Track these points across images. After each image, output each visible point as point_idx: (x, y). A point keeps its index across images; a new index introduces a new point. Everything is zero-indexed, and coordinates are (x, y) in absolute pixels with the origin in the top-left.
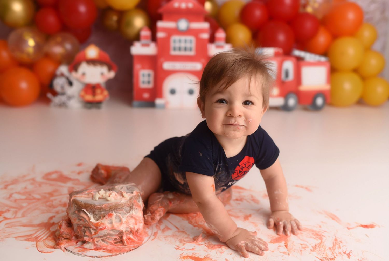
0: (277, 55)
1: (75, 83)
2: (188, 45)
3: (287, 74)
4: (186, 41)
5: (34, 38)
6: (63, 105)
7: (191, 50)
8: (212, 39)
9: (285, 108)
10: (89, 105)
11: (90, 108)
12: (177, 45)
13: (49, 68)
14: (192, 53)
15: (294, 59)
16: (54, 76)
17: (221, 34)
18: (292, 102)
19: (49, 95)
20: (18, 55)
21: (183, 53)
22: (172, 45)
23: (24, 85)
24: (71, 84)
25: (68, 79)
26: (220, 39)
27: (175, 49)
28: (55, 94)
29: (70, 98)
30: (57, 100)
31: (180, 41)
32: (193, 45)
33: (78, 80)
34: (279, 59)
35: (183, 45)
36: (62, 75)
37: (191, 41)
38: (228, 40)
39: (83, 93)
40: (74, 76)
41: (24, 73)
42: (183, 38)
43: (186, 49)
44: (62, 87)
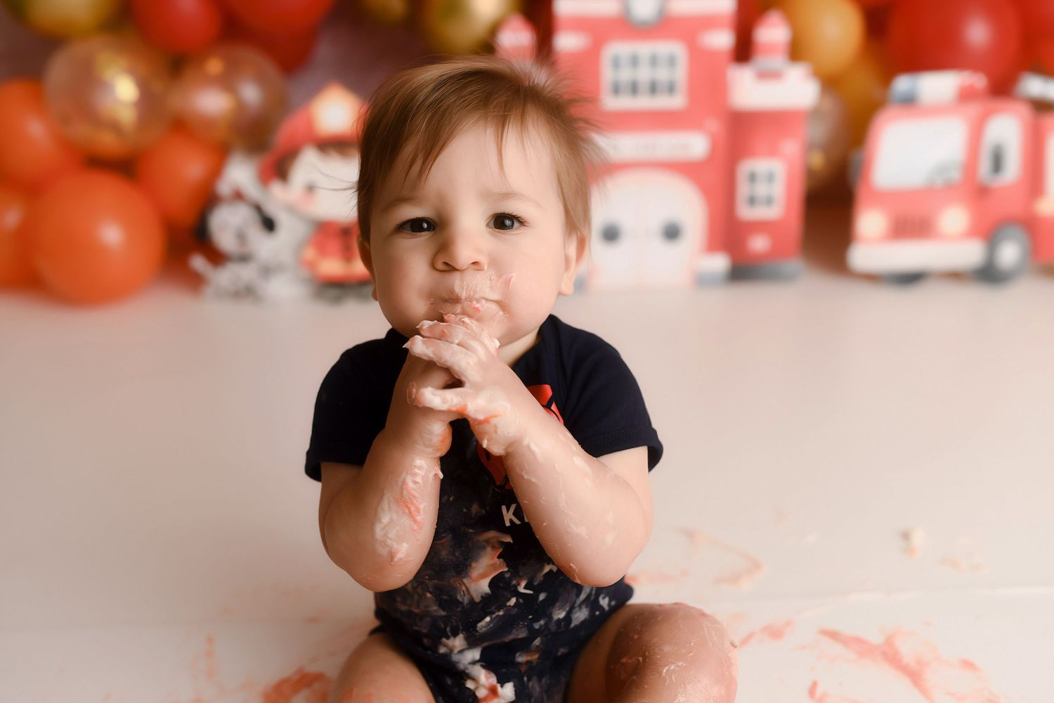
0: (966, 96)
1: (284, 220)
2: (662, 74)
3: (997, 163)
4: (654, 61)
5: (132, 72)
6: (247, 293)
7: (671, 89)
8: (744, 50)
9: (988, 274)
10: (334, 292)
11: (337, 300)
12: (625, 75)
13: (192, 168)
14: (677, 102)
15: (1024, 110)
16: (208, 200)
17: (772, 32)
18: (1010, 253)
19: (198, 263)
20: (81, 132)
21: (644, 102)
22: (608, 75)
23: (112, 235)
24: (269, 224)
25: (258, 209)
26: (771, 49)
27: (616, 90)
28: (217, 257)
29: (268, 271)
30: (224, 277)
31: (634, 61)
32: (680, 74)
33: (291, 209)
34: (974, 109)
35: (644, 74)
36: (238, 196)
37: (672, 61)
38: (796, 52)
39: (310, 253)
40: (279, 197)
41: (107, 190)
42: (644, 49)
43: (653, 89)
44: (241, 237)
